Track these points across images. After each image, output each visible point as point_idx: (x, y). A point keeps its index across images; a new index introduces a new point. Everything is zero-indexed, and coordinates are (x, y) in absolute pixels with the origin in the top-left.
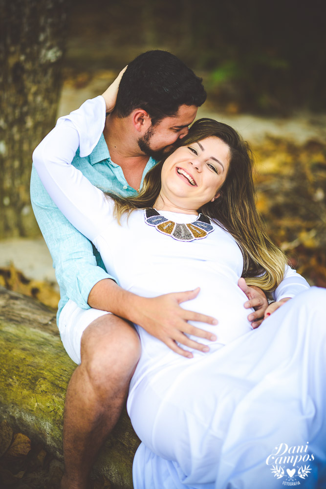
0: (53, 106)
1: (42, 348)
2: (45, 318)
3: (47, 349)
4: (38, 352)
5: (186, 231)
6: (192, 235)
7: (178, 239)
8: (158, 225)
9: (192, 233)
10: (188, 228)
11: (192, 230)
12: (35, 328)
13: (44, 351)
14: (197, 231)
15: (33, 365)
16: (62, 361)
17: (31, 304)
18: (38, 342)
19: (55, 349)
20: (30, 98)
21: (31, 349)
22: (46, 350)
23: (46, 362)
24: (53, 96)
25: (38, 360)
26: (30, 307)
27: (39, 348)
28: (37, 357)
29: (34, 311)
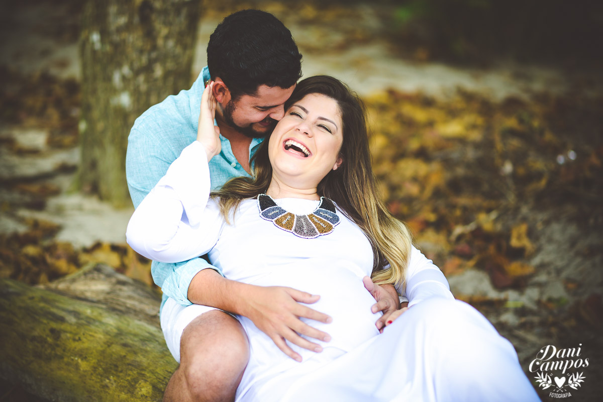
0: (188, 52)
1: (146, 344)
2: (154, 309)
3: (152, 346)
4: (141, 349)
5: (308, 224)
6: (317, 230)
7: (301, 236)
8: (275, 219)
9: (315, 228)
10: (310, 221)
11: (315, 223)
12: (140, 320)
13: (148, 349)
14: (322, 224)
15: (134, 364)
16: (167, 361)
17: (140, 292)
18: (141, 338)
19: (160, 347)
20: (160, 42)
21: (133, 345)
22: (150, 347)
23: (149, 361)
24: (188, 40)
25: (140, 358)
26: (139, 294)
27: (143, 345)
28: (139, 355)
29: (143, 299)
